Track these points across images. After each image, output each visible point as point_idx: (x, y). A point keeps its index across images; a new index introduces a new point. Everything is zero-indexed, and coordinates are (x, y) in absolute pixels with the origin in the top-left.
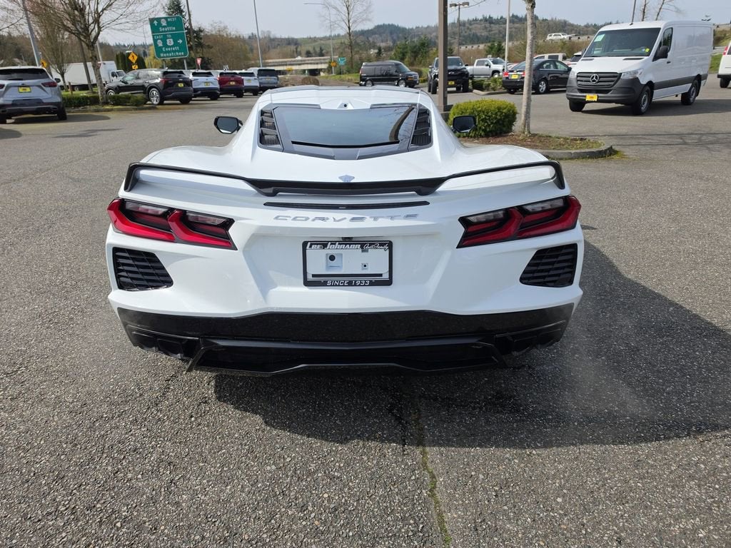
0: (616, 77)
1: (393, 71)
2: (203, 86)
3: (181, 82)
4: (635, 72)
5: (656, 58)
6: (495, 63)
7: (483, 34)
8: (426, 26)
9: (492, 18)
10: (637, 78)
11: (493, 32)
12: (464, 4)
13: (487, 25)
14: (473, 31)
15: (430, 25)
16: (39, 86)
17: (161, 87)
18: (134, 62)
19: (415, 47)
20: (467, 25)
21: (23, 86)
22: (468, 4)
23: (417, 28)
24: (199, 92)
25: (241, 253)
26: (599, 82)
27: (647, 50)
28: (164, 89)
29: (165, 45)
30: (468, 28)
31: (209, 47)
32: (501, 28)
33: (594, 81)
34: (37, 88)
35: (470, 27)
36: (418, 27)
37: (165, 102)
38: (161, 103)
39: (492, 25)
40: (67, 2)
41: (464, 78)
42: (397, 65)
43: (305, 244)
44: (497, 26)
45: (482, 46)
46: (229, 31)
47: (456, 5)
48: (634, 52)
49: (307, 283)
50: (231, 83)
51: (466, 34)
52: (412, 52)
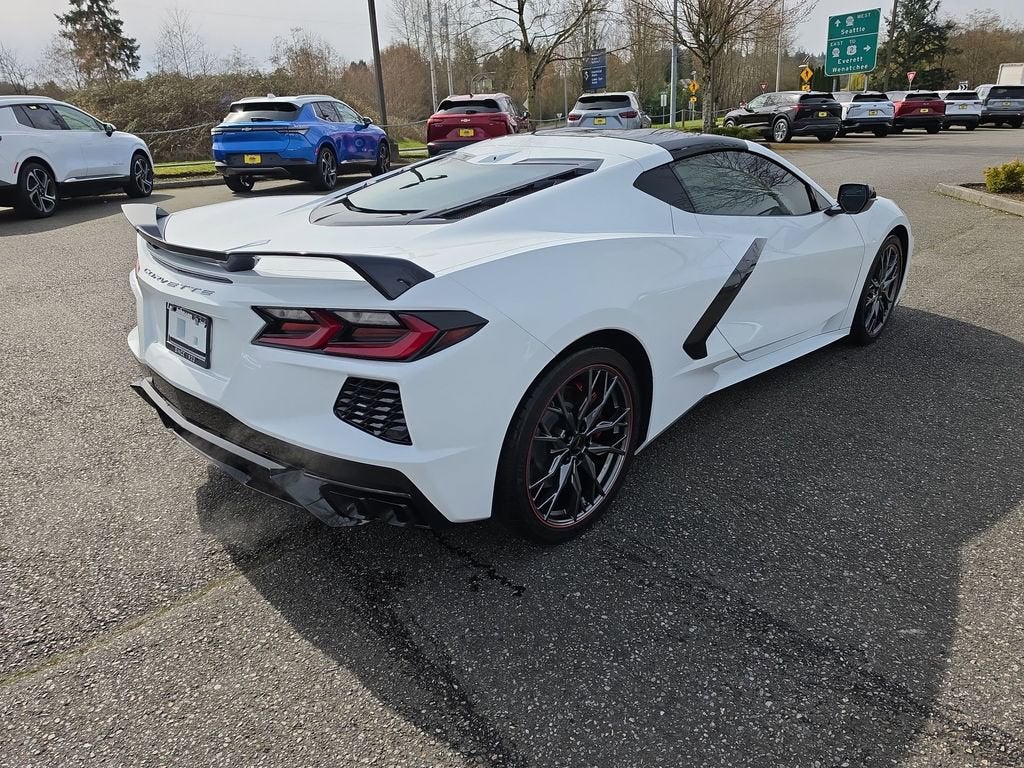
2: (866, 115)
3: (823, 110)
16: (616, 117)
17: (792, 116)
18: (806, 80)
21: (600, 116)
24: (857, 125)
28: (795, 120)
29: (843, 55)
31: (957, 52)
34: (613, 119)
37: (793, 138)
38: (787, 140)
40: (696, 3)
46: (1000, 25)
50: (922, 111)
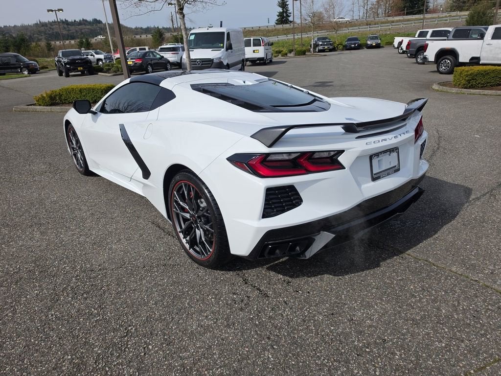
0: (211, 61)
1: (13, 61)
4: (220, 58)
5: (227, 50)
6: (97, 53)
7: (64, 33)
8: (13, 25)
9: (67, 21)
10: (222, 62)
11: (71, 31)
12: (59, 10)
13: (66, 26)
14: (55, 30)
15: (17, 25)
19: (16, 42)
20: (49, 26)
22: (62, 10)
23: (4, 26)
25: (349, 171)
26: (202, 64)
27: (222, 45)
30: (50, 28)
32: (77, 29)
33: (199, 64)
35: (52, 27)
36: (6, 26)
39: (69, 26)
41: (89, 64)
42: (16, 56)
43: (371, 158)
44: (73, 27)
45: (73, 42)
47: (52, 11)
48: (214, 46)
49: (374, 179)
51: (50, 33)
52: (15, 46)
